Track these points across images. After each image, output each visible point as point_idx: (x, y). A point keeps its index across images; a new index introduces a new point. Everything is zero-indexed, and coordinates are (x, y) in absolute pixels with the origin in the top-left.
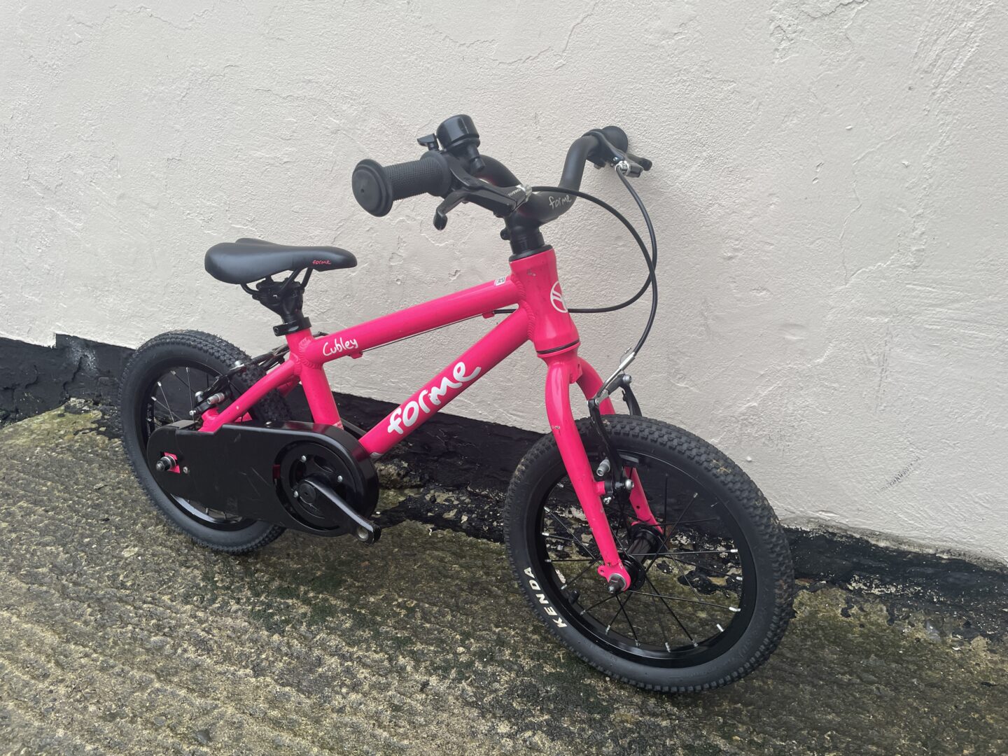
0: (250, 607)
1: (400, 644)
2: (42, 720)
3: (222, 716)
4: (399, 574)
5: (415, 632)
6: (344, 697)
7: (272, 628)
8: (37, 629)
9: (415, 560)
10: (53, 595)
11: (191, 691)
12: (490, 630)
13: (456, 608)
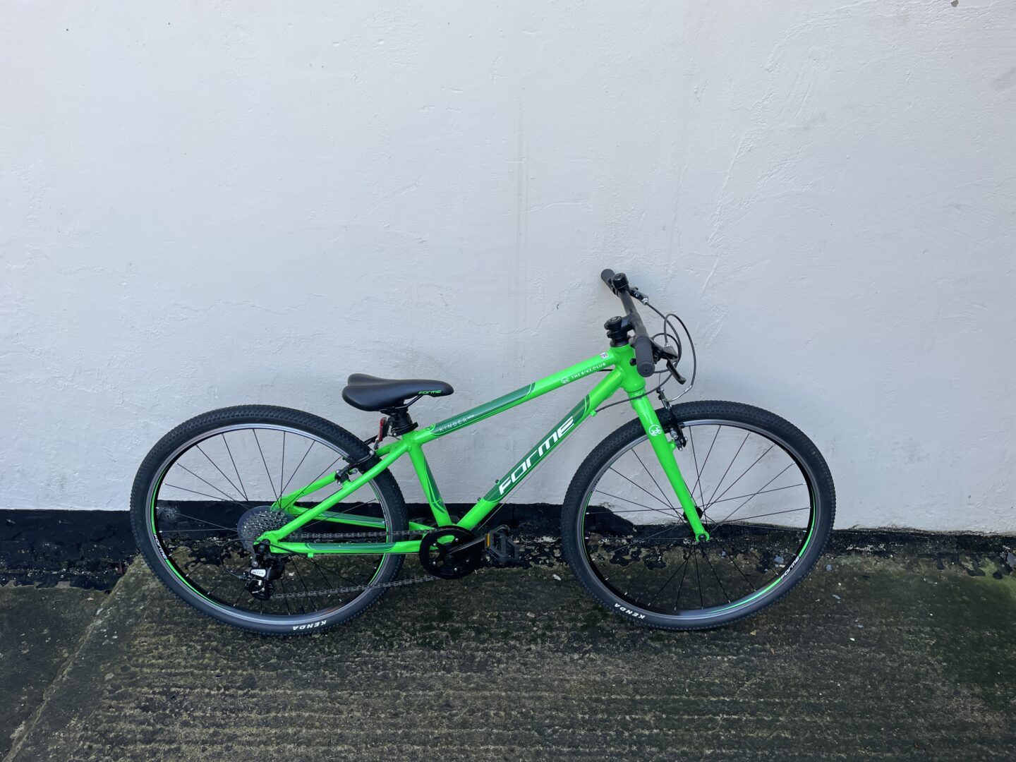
0: (415, 642)
1: (505, 635)
2: (363, 730)
3: (448, 695)
4: (478, 601)
5: (507, 627)
6: (498, 667)
7: (435, 649)
8: (310, 692)
9: (480, 590)
10: (296, 672)
11: (423, 690)
12: (542, 615)
13: (519, 610)
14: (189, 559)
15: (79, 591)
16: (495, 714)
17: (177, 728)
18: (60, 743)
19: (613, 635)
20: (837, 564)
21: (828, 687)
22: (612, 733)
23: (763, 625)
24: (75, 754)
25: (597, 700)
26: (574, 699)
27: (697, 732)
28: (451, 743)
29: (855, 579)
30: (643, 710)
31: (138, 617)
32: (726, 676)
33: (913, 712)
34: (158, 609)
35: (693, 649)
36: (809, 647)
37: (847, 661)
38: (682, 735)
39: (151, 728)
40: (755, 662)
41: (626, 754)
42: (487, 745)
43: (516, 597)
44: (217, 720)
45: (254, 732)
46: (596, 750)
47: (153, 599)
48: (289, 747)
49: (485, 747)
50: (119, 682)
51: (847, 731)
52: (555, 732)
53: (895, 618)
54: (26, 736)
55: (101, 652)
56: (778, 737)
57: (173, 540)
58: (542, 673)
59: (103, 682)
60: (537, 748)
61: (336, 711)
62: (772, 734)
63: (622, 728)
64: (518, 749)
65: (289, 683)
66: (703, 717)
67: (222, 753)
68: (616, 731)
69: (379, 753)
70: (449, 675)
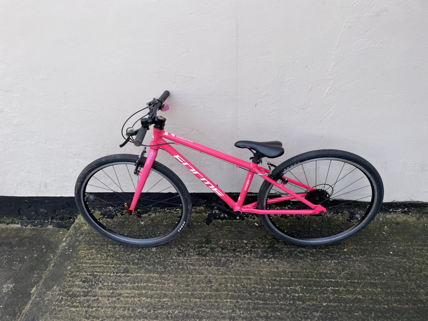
14: (100, 216)
15: (57, 229)
16: (230, 286)
17: (97, 290)
18: (50, 296)
19: (281, 251)
20: (385, 217)
21: (380, 275)
22: (282, 295)
23: (350, 246)
24: (56, 301)
25: (275, 280)
26: (265, 279)
27: (319, 295)
28: (211, 298)
29: (393, 224)
30: (295, 285)
31: (80, 242)
32: (333, 270)
33: (419, 287)
34: (88, 238)
35: (318, 257)
36: (371, 256)
37: (388, 263)
38: (313, 296)
39: (86, 290)
41: (288, 304)
42: (227, 299)
44: (114, 287)
45: (129, 292)
46: (274, 302)
47: (86, 234)
48: (143, 299)
49: (226, 300)
50: (73, 270)
51: (388, 295)
52: (256, 294)
53: (411, 243)
54: (36, 293)
55: (66, 257)
56: (357, 298)
57: (93, 208)
58: (251, 267)
59: (66, 270)
60: (249, 301)
61: (163, 283)
62: (353, 297)
63: (286, 293)
64: (240, 301)
65: (143, 271)
66: (322, 288)
67: (116, 301)
68: (283, 294)
69: (181, 302)
70: (210, 268)
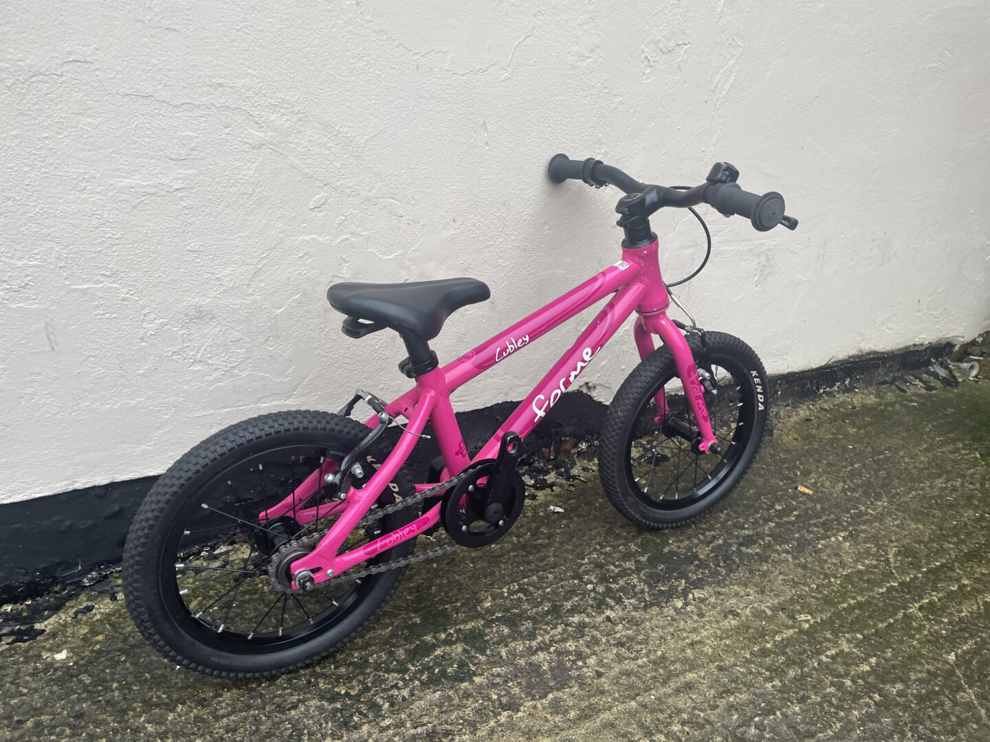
4: (471, 577)
12: (583, 564)
13: (543, 568)
40: (868, 529)
43: (524, 553)
